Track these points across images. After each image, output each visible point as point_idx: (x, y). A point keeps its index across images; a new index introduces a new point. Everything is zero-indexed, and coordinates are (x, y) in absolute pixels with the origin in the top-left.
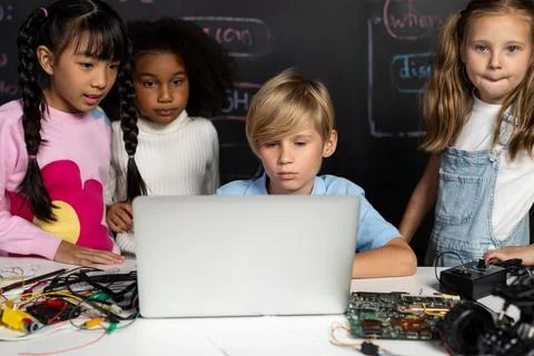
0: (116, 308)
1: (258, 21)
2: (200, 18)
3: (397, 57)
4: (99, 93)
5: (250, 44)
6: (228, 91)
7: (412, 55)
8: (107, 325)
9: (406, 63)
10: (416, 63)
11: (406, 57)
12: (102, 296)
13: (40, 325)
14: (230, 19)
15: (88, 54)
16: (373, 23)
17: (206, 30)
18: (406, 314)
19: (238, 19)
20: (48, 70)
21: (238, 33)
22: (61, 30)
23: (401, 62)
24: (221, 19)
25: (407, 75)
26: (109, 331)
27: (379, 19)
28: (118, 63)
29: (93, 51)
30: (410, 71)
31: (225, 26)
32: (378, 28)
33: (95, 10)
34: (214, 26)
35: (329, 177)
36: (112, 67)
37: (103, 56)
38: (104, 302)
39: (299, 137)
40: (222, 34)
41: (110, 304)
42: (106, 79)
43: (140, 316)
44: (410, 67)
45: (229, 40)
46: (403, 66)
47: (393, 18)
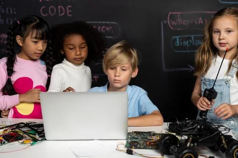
0: (37, 137)
1: (115, 23)
2: (91, 22)
3: (174, 37)
4: (40, 52)
5: (112, 32)
6: (103, 52)
7: (180, 36)
8: (32, 142)
9: (178, 40)
10: (182, 40)
11: (178, 37)
12: (33, 132)
13: (6, 142)
14: (104, 22)
15: (36, 38)
16: (163, 23)
17: (95, 27)
18: (150, 140)
19: (107, 23)
20: (21, 44)
21: (107, 28)
22: (25, 30)
23: (175, 40)
24: (100, 22)
25: (178, 45)
26: (32, 145)
27: (166, 22)
28: (47, 41)
29: (38, 36)
30: (180, 43)
31: (102, 25)
32: (166, 25)
33: (38, 21)
34: (97, 25)
35: (134, 86)
36: (45, 42)
37: (42, 39)
38: (33, 134)
39: (124, 67)
40: (100, 29)
41: (35, 135)
42: (43, 47)
43: (45, 139)
44: (180, 41)
45: (104, 31)
46: (176, 41)
47: (171, 21)
